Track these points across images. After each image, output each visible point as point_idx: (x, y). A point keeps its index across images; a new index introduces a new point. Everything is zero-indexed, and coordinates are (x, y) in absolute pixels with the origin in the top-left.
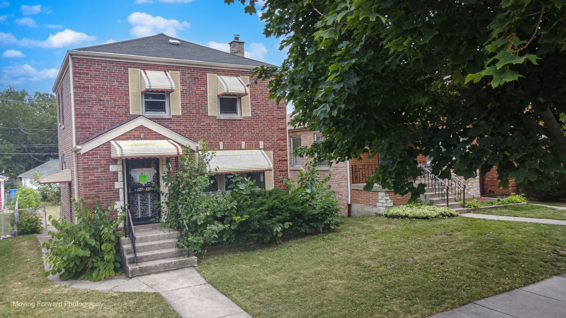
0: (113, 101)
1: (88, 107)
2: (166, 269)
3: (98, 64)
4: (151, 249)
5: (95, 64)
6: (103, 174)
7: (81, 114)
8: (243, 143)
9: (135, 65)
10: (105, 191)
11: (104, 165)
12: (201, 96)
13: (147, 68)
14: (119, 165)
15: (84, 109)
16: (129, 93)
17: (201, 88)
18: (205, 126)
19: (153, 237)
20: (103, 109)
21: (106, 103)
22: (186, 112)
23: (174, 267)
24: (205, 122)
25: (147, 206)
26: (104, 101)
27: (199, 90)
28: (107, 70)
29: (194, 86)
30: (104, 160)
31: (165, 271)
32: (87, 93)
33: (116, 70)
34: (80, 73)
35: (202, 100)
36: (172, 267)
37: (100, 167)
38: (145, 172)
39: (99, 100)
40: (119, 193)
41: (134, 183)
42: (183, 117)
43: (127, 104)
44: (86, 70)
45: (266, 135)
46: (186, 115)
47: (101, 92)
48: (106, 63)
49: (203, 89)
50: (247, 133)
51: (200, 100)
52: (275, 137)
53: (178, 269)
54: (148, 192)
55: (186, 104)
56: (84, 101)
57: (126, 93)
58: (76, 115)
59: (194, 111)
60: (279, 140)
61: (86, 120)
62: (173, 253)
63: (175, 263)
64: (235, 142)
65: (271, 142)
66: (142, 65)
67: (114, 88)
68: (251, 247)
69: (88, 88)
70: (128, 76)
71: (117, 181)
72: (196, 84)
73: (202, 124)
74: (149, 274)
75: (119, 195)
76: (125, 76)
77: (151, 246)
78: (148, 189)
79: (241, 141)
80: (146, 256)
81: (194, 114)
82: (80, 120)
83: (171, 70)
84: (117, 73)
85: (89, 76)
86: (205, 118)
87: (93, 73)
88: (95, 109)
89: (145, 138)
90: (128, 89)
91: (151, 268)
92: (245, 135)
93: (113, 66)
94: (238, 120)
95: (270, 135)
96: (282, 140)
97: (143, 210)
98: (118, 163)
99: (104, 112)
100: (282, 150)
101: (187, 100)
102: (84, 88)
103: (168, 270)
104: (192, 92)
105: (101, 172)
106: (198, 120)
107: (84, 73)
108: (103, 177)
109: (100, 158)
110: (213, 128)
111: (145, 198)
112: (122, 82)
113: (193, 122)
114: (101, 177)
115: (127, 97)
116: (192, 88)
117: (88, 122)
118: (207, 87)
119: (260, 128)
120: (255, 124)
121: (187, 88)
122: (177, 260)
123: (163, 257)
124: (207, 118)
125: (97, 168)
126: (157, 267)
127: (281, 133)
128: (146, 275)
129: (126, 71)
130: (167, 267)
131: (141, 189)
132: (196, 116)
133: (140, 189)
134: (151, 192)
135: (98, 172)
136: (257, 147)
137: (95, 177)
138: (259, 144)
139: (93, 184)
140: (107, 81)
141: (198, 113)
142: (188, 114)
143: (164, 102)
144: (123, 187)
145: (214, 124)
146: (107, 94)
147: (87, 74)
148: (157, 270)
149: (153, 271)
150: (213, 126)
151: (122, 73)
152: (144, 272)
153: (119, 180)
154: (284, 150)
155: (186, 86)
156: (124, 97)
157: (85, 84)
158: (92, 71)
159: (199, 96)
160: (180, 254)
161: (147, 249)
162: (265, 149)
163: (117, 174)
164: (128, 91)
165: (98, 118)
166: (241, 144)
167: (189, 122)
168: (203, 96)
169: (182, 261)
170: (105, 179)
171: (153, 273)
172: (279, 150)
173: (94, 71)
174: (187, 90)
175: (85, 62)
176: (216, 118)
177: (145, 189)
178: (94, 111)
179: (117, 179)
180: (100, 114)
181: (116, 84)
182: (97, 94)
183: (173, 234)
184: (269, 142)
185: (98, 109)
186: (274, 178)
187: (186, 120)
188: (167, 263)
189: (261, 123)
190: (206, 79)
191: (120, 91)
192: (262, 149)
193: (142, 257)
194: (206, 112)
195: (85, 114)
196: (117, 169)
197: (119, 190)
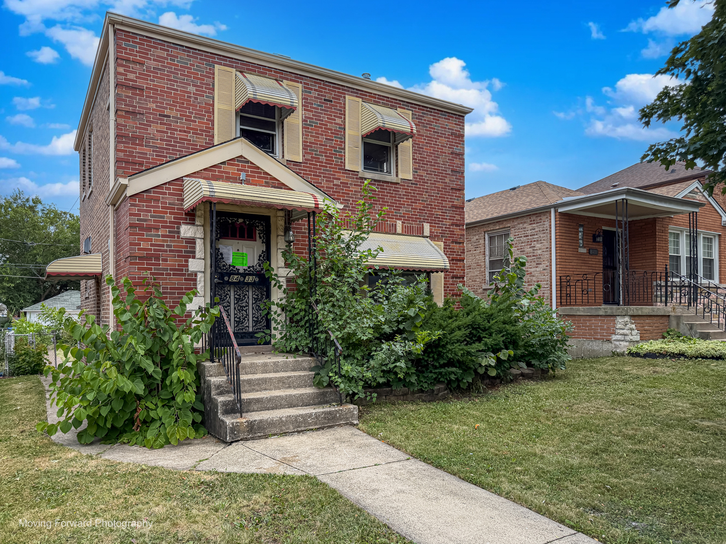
0: (186, 120)
1: (140, 124)
2: (299, 427)
3: (161, 49)
4: (264, 386)
5: (156, 48)
6: (167, 241)
7: (127, 137)
8: (399, 224)
9: (226, 61)
10: (170, 275)
11: (170, 222)
12: (336, 133)
13: (248, 69)
14: (197, 226)
15: (132, 126)
16: (213, 109)
17: (335, 120)
18: (340, 186)
19: (265, 365)
20: (167, 133)
21: (173, 121)
22: (309, 157)
23: (316, 424)
24: (340, 179)
25: (246, 311)
26: (169, 117)
27: (331, 123)
28: (178, 61)
29: (325, 114)
30: (170, 213)
31: (299, 432)
32: (140, 99)
33: (193, 65)
34: (127, 60)
35: (336, 141)
36: (310, 424)
37: (163, 227)
38: (244, 248)
39: (160, 115)
40: (196, 280)
41: (224, 266)
42: (304, 166)
43: (210, 128)
44: (140, 57)
45: (434, 214)
46: (310, 164)
47: (164, 100)
48: (177, 49)
49: (338, 121)
50: (404, 207)
51: (333, 140)
52: (447, 219)
53: (323, 428)
54: (248, 284)
55: (310, 143)
56: (134, 113)
57: (210, 109)
58: (118, 136)
59: (323, 158)
60: (452, 224)
61: (136, 149)
62: (309, 395)
63: (317, 416)
64: (387, 221)
65: (441, 227)
66: (238, 63)
67: (188, 97)
68: (440, 394)
69: (142, 90)
70: (214, 78)
71: (194, 257)
72: (327, 111)
73: (336, 182)
74: (266, 437)
75: (195, 284)
76: (209, 77)
77: (265, 381)
78: (250, 279)
79: (396, 219)
80: (258, 401)
81: (322, 162)
82: (125, 147)
83: (287, 79)
84: (194, 69)
85: (145, 68)
86: (340, 173)
87: (152, 64)
88: (153, 130)
89: (248, 182)
90: (213, 102)
91: (271, 424)
92: (403, 211)
93: (188, 56)
94: (392, 183)
95: (440, 215)
96: (457, 225)
97: (239, 318)
98: (197, 223)
99: (167, 137)
100: (456, 243)
101: (311, 136)
102: (134, 88)
103: (303, 429)
104: (320, 124)
105: (163, 236)
106: (329, 174)
107: (134, 62)
108: (168, 246)
109: (163, 208)
110: (352, 191)
111: (244, 296)
112: (202, 87)
113: (321, 176)
114: (163, 246)
115: (210, 117)
116: (320, 117)
117: (139, 153)
118: (345, 119)
119: (425, 201)
120: (417, 194)
121: (313, 115)
122: (320, 410)
123: (291, 403)
124: (343, 173)
125: (157, 229)
126: (282, 421)
127: (456, 214)
128: (260, 438)
129: (210, 69)
130: (302, 422)
131: (236, 277)
132: (326, 167)
133: (234, 278)
134: (253, 284)
135: (158, 236)
136: (420, 233)
137: (152, 245)
138: (423, 227)
139: (148, 258)
140: (177, 82)
141: (329, 162)
142: (312, 161)
143: (273, 136)
144: (203, 270)
145: (355, 185)
146: (176, 106)
147: (142, 64)
148: (283, 429)
149: (274, 431)
150: (353, 188)
151: (203, 72)
152: (257, 432)
153: (198, 255)
154: (460, 243)
155: (312, 111)
156: (205, 116)
157: (136, 81)
158: (150, 59)
159: (331, 133)
160: (321, 400)
161: (256, 387)
162: (432, 237)
163: (195, 243)
164: (213, 105)
165: (157, 147)
166: (395, 225)
167: (314, 175)
168: (338, 134)
169: (330, 413)
170: (170, 251)
171: (274, 435)
172: (452, 242)
173: (154, 60)
174: (312, 119)
175: (138, 41)
176: (357, 175)
177: (245, 278)
178: (150, 134)
179: (194, 252)
180: (161, 140)
181: (191, 89)
182: (157, 102)
183: (302, 361)
184: (438, 227)
185: (157, 131)
186: (444, 287)
187: (309, 171)
188: (302, 416)
189: (426, 192)
190: (345, 104)
191: (199, 103)
192: (427, 237)
193: (250, 402)
194: (341, 162)
195: (134, 138)
196: (195, 233)
197: (196, 275)
